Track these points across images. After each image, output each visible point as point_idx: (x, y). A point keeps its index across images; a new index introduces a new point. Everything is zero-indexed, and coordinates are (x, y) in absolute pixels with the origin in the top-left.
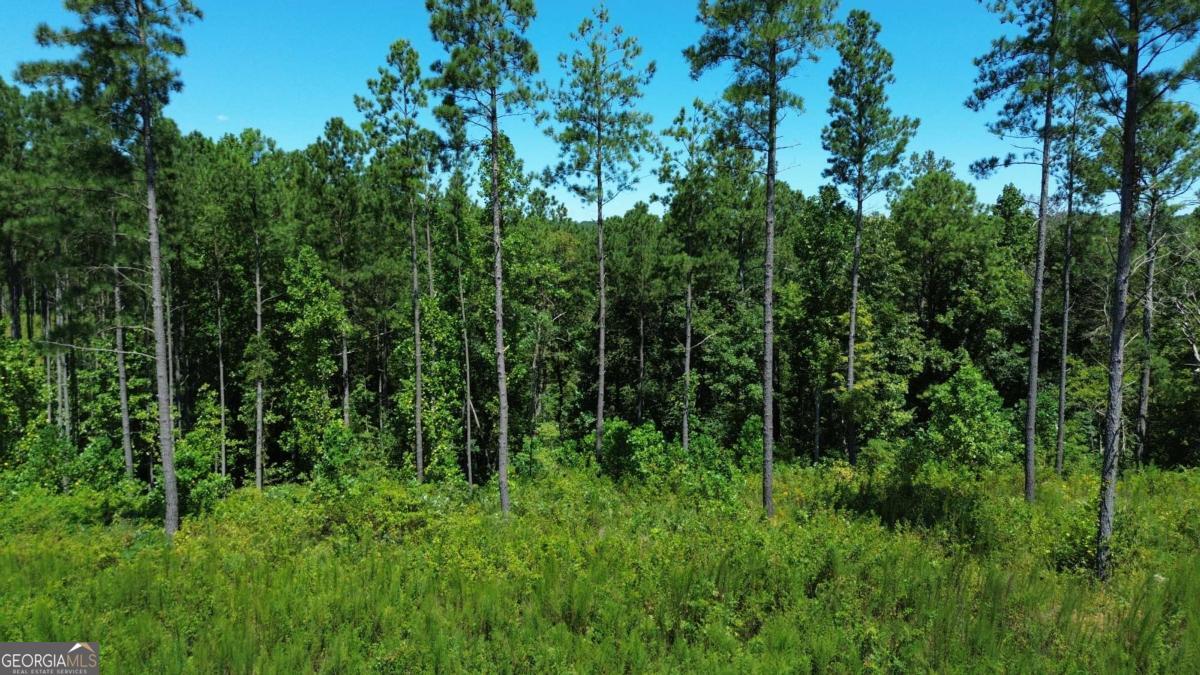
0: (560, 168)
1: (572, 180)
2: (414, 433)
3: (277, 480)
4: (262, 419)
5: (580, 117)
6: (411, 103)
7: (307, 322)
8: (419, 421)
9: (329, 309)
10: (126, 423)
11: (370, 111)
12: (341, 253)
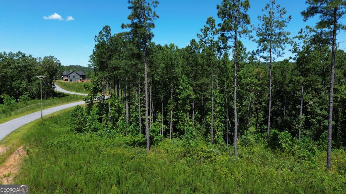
0: (257, 51)
1: (261, 54)
2: (211, 128)
3: (175, 137)
4: (172, 120)
5: (264, 35)
6: (213, 34)
7: (183, 96)
8: (212, 125)
9: (189, 92)
10: (140, 119)
11: (201, 38)
12: (193, 76)
